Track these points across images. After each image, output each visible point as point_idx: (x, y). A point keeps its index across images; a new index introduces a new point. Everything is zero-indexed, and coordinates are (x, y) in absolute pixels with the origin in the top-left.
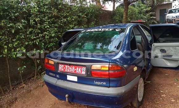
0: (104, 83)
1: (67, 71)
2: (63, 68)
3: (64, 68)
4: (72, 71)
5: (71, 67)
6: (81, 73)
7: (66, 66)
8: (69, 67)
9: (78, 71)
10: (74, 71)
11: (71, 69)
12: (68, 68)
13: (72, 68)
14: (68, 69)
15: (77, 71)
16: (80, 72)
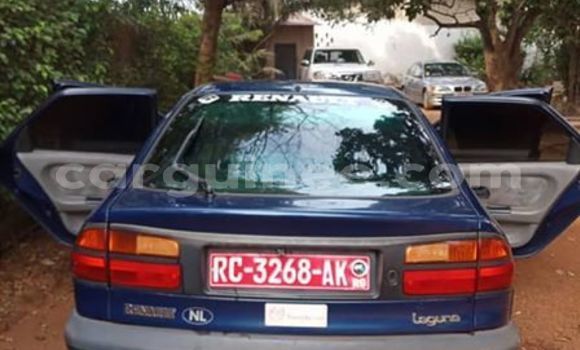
0: (455, 318)
1: (266, 282)
2: (238, 270)
3: (248, 270)
4: (297, 282)
5: (290, 262)
6: (350, 285)
7: (257, 260)
8: (275, 261)
9: (331, 281)
10: (305, 281)
11: (293, 271)
12: (270, 270)
13: (295, 265)
14: (269, 275)
15: (325, 281)
16: (345, 283)
